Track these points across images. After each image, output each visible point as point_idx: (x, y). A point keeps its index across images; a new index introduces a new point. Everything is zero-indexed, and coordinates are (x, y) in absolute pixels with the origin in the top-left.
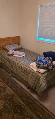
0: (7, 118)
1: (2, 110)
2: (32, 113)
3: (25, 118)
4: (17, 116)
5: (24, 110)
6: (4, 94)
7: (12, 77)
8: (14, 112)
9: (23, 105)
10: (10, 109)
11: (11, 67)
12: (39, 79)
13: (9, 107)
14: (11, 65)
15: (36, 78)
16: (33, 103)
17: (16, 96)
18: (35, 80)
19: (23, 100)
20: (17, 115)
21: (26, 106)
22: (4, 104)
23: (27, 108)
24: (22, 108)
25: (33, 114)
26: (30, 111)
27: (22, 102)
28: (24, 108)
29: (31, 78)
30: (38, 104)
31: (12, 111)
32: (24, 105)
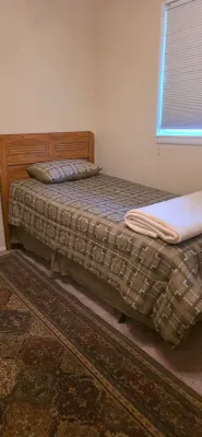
0: (29, 428)
1: (9, 396)
2: (137, 414)
3: (108, 434)
4: (71, 425)
5: (103, 400)
6: (21, 337)
7: (58, 281)
8: (60, 409)
9: (101, 382)
10: (42, 394)
11: (53, 238)
12: (170, 272)
13: (37, 387)
14: (55, 227)
15: (155, 270)
16: (142, 376)
17: (71, 346)
18: (149, 281)
19: (100, 364)
20: (72, 420)
21: (110, 387)
22: (20, 375)
23: (117, 391)
24: (94, 392)
25: (145, 421)
26: (130, 407)
27: (95, 371)
28: (104, 393)
29: (134, 271)
30: (166, 379)
31: (50, 402)
32: (105, 381)
